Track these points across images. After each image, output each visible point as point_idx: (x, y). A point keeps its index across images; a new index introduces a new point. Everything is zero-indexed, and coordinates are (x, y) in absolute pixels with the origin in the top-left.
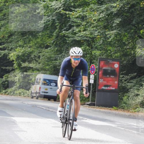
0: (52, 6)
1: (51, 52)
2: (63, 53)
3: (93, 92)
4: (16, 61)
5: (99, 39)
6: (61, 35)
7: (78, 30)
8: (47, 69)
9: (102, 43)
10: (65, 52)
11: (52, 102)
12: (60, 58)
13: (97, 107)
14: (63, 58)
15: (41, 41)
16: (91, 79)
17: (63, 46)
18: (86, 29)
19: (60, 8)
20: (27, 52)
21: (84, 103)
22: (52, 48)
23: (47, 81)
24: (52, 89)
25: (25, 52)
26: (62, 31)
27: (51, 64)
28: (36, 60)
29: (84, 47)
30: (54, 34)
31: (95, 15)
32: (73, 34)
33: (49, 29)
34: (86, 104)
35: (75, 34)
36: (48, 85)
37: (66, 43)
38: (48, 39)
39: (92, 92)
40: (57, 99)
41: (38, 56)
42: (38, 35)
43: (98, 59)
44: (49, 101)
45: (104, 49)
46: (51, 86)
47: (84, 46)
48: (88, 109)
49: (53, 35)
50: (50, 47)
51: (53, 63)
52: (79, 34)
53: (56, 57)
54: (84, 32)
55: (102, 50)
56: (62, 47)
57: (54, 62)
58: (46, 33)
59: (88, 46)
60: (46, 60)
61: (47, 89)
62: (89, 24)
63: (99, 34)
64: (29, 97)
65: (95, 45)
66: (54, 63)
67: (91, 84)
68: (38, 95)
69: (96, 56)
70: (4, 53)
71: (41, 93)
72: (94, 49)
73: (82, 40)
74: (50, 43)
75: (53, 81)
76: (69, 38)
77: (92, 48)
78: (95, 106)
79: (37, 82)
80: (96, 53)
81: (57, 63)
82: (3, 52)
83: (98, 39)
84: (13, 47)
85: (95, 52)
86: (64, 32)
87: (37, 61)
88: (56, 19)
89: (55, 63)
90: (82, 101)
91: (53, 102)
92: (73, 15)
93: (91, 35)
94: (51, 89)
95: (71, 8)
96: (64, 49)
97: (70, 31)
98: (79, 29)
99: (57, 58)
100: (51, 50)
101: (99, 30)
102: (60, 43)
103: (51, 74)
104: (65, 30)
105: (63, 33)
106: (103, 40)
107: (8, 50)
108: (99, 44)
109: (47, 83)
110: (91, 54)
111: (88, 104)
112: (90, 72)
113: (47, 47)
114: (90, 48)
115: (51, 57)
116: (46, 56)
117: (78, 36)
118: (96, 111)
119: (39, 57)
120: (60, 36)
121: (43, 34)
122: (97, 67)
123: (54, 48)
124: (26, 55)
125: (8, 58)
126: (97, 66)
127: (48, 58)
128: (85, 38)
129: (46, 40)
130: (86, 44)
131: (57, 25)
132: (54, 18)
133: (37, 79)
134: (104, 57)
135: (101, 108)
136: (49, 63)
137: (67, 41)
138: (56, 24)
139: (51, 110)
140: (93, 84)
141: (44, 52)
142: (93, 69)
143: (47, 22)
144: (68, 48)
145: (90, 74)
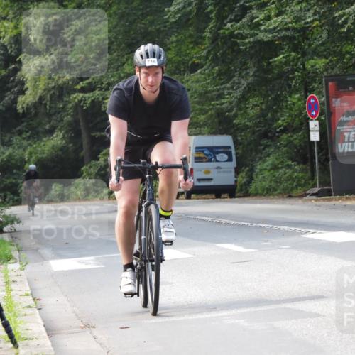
1: (205, 79)
2: (234, 76)
3: (322, 161)
5: (317, 30)
6: (225, 33)
7: (263, 15)
8: (201, 123)
9: (328, 38)
10: (240, 73)
11: (224, 201)
12: (231, 91)
13: (338, 197)
14: (236, 89)
15: (177, 55)
16: (313, 131)
17: (232, 60)
18: (283, 9)
21: (305, 191)
22: (206, 69)
23: (206, 152)
24: (221, 170)
26: (225, 25)
27: (211, 109)
29: (285, 55)
30: (205, 34)
32: (252, 26)
33: (191, 25)
34: (308, 194)
35: (258, 25)
36: (210, 161)
37: (239, 51)
38: (193, 48)
39: (319, 161)
40: (237, 191)
43: (324, 79)
44: (219, 199)
45: (334, 52)
46: (217, 161)
47: (283, 53)
48: (316, 205)
49: (205, 37)
50: (202, 67)
51: (213, 105)
52: (267, 24)
53: (218, 90)
54: (280, 19)
55: (330, 55)
56: (231, 63)
57: (217, 102)
58: (187, 35)
59: (294, 52)
60: (197, 99)
61: (207, 172)
63: (317, 17)
65: (310, 45)
66: (218, 104)
67: (313, 142)
69: (317, 73)
70: (93, 98)
72: (309, 57)
73: (276, 38)
74: (199, 58)
75: (222, 150)
76: (243, 38)
77: (304, 54)
78: (331, 195)
80: (315, 65)
81: (223, 104)
82: (89, 97)
83: (315, 30)
84: (112, 79)
85: (311, 62)
86: (229, 25)
89: (219, 106)
90: (299, 188)
91: (229, 199)
93: (296, 22)
94: (219, 170)
96: (235, 67)
97: (244, 20)
98: (266, 12)
99: (221, 91)
100: (204, 74)
101: (315, 7)
102: (223, 54)
103: (214, 133)
104: (230, 22)
105: (229, 29)
106: (329, 31)
107: (101, 89)
108: (320, 42)
109: (206, 155)
110: (304, 68)
111: (313, 194)
112: (306, 115)
113: (194, 68)
114: (299, 56)
115: (206, 92)
116: (196, 92)
117: (265, 31)
118: (334, 207)
120: (223, 38)
121: (180, 37)
122: (323, 99)
123: (210, 68)
126: (323, 96)
127: (201, 95)
128: (284, 33)
129: (188, 52)
130: (287, 47)
131: (211, 12)
134: (337, 71)
135: (347, 198)
137: (241, 47)
138: (207, 9)
139: (225, 221)
140: (318, 142)
141: (188, 81)
142: (312, 107)
143: (184, 8)
144: (245, 64)
145: (307, 120)
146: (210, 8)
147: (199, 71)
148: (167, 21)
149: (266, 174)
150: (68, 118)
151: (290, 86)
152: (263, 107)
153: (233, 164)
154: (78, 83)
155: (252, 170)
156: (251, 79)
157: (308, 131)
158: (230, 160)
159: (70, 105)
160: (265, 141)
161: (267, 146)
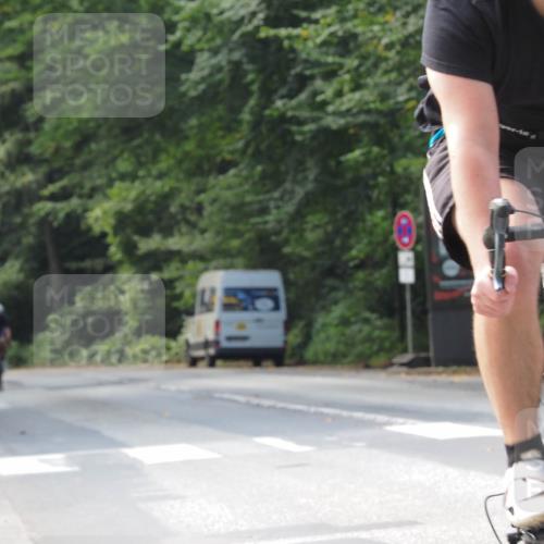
0: (221, 13)
1: (241, 185)
2: (284, 181)
3: (417, 313)
4: (116, 233)
6: (271, 116)
7: (332, 89)
8: (234, 251)
10: (295, 176)
11: (267, 372)
12: (280, 203)
13: (441, 369)
15: (199, 146)
16: (404, 267)
17: (283, 157)
18: (362, 82)
19: (254, 14)
20: (152, 195)
21: (390, 359)
22: (243, 169)
23: (240, 296)
24: (264, 324)
25: (143, 198)
26: (273, 102)
27: (249, 230)
28: (188, 222)
29: (364, 150)
30: (243, 115)
31: (387, 26)
32: (315, 106)
33: (221, 101)
34: (395, 364)
35: (324, 105)
36: (245, 309)
37: (294, 143)
38: (223, 137)
39: (413, 312)
41: (194, 206)
42: (183, 126)
44: (257, 369)
46: (255, 309)
47: (361, 148)
48: (407, 381)
49: (242, 121)
50: (236, 166)
51: (254, 225)
52: (337, 103)
53: (260, 202)
54: (357, 95)
56: (281, 160)
57: (259, 220)
58: (215, 115)
59: (377, 145)
60: (227, 215)
61: (242, 326)
62: (369, 63)
63: (413, 94)
64: (179, 361)
65: (401, 137)
66: (260, 223)
67: (404, 285)
68: (212, 351)
69: (411, 179)
70: (67, 210)
71: (225, 344)
72: (400, 154)
74: (232, 153)
75: (264, 293)
76: (300, 122)
77: (392, 150)
78: (430, 366)
79: (203, 303)
80: (409, 168)
81: (266, 223)
82: (63, 208)
83: (409, 115)
84: (99, 182)
85: (403, 162)
86: (279, 103)
87: (193, 225)
88: (245, 60)
89: (261, 226)
90: (381, 354)
91: (274, 369)
92: (306, 40)
93: (382, 101)
94: (260, 324)
95: (296, 12)
96: (287, 167)
97: (303, 96)
98: (335, 85)
99: (265, 204)
100: (239, 177)
101: (411, 80)
102: (269, 147)
103: (253, 265)
104: (282, 97)
105: (277, 109)
107: (81, 196)
109: (241, 301)
110: (392, 172)
111: (403, 365)
112: (394, 243)
113: (223, 168)
114: (385, 152)
115: (243, 204)
116: (226, 204)
117: (335, 113)
118: (436, 385)
119: (199, 209)
120: (269, 122)
121: (203, 120)
123: (249, 167)
124: (150, 206)
125: (83, 227)
127: (233, 208)
128: (362, 118)
130: (367, 138)
131: (253, 82)
132: (236, 56)
133: (203, 292)
135: (454, 371)
136: (241, 227)
137: (297, 138)
138: (245, 78)
139: (266, 403)
140: (412, 286)
141: (214, 187)
142: (405, 231)
143: (211, 75)
144: (301, 163)
145: (395, 250)
146: (250, 77)
147: (232, 172)
148: (184, 94)
149: (332, 331)
150: (28, 240)
151: (369, 198)
152: (330, 228)
153: (282, 315)
154: (45, 186)
155: (309, 325)
156: (310, 186)
157: (396, 267)
158: (277, 308)
159: (32, 221)
160: (330, 282)
161: (334, 289)
